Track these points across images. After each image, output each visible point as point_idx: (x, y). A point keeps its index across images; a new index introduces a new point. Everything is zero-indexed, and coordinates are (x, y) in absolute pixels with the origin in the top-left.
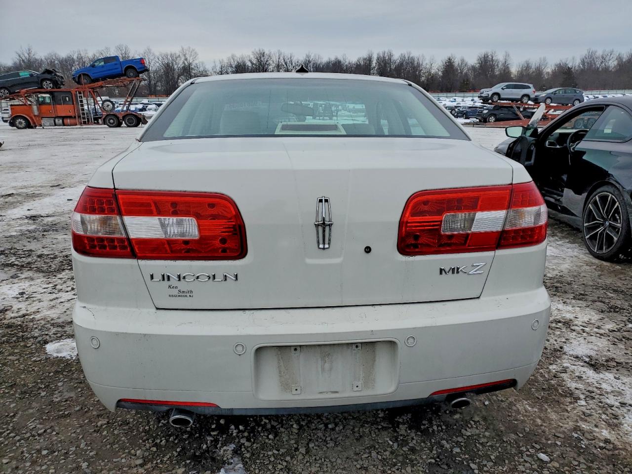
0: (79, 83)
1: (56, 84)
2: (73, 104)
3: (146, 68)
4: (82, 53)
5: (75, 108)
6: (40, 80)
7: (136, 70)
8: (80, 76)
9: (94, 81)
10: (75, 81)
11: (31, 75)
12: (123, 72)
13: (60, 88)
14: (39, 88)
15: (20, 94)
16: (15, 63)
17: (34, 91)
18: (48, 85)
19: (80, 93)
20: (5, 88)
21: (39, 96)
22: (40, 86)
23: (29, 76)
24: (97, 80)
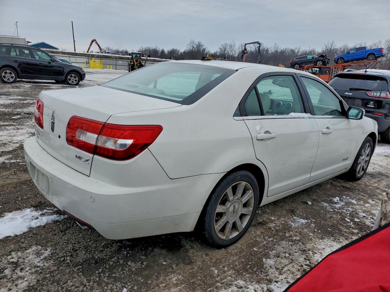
0: (337, 63)
1: (324, 63)
2: (329, 75)
3: (382, 54)
4: (362, 44)
5: (330, 77)
6: (316, 60)
7: (375, 56)
8: (339, 59)
9: (345, 62)
10: (335, 62)
11: (313, 58)
12: (366, 57)
13: (326, 65)
14: (315, 65)
15: (304, 68)
16: (323, 51)
17: (312, 66)
18: (320, 64)
19: (335, 68)
20: (298, 64)
21: (314, 69)
22: (315, 64)
23: (311, 58)
24: (348, 61)
